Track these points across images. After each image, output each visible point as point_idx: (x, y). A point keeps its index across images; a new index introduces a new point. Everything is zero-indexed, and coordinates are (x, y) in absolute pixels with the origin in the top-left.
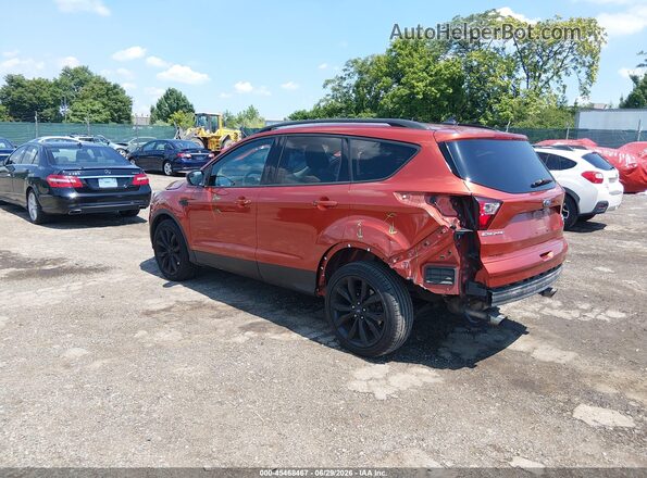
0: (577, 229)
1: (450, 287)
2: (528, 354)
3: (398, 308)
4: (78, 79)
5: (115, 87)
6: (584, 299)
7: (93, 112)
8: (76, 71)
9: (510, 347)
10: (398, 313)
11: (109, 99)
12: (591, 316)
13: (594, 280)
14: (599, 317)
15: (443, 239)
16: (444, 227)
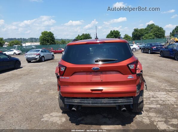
4: (151, 27)
5: (160, 28)
7: (150, 36)
8: (151, 25)
11: (158, 32)
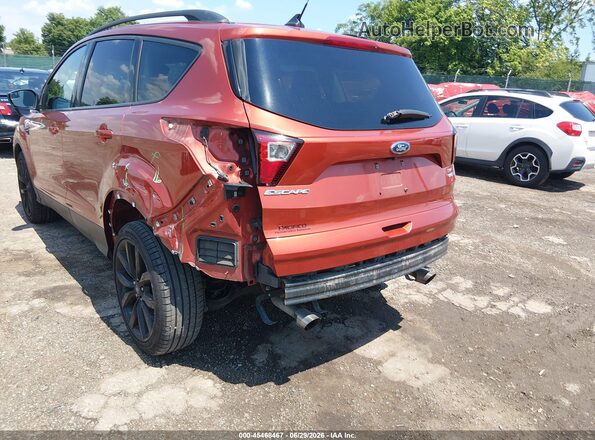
0: (549, 187)
1: (231, 268)
2: (380, 363)
3: (167, 293)
6: (505, 280)
8: (110, 11)
9: (360, 351)
10: (168, 301)
12: (502, 306)
13: (535, 253)
14: (512, 311)
15: (211, 197)
16: (210, 176)
